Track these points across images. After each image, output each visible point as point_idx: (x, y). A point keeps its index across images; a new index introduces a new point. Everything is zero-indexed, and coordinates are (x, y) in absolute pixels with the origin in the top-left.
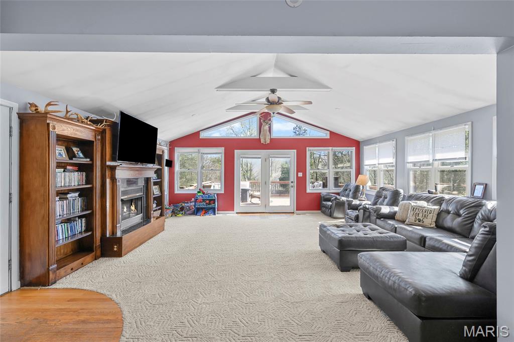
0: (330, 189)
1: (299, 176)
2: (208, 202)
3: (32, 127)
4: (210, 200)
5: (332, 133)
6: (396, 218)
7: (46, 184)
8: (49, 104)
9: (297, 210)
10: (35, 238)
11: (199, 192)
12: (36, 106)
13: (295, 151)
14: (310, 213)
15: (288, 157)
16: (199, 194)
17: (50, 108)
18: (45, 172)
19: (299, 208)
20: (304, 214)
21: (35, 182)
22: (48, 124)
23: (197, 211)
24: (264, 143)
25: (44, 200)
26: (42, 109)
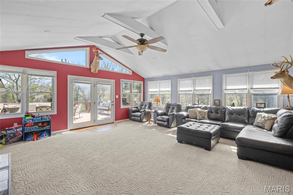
0: (132, 105)
1: (116, 97)
2: (40, 124)
4: (43, 123)
5: (133, 72)
6: (189, 117)
9: (115, 121)
11: (26, 116)
13: (114, 80)
14: (123, 121)
15: (110, 85)
16: (27, 118)
19: (116, 119)
20: (121, 122)
23: (25, 137)
24: (94, 73)
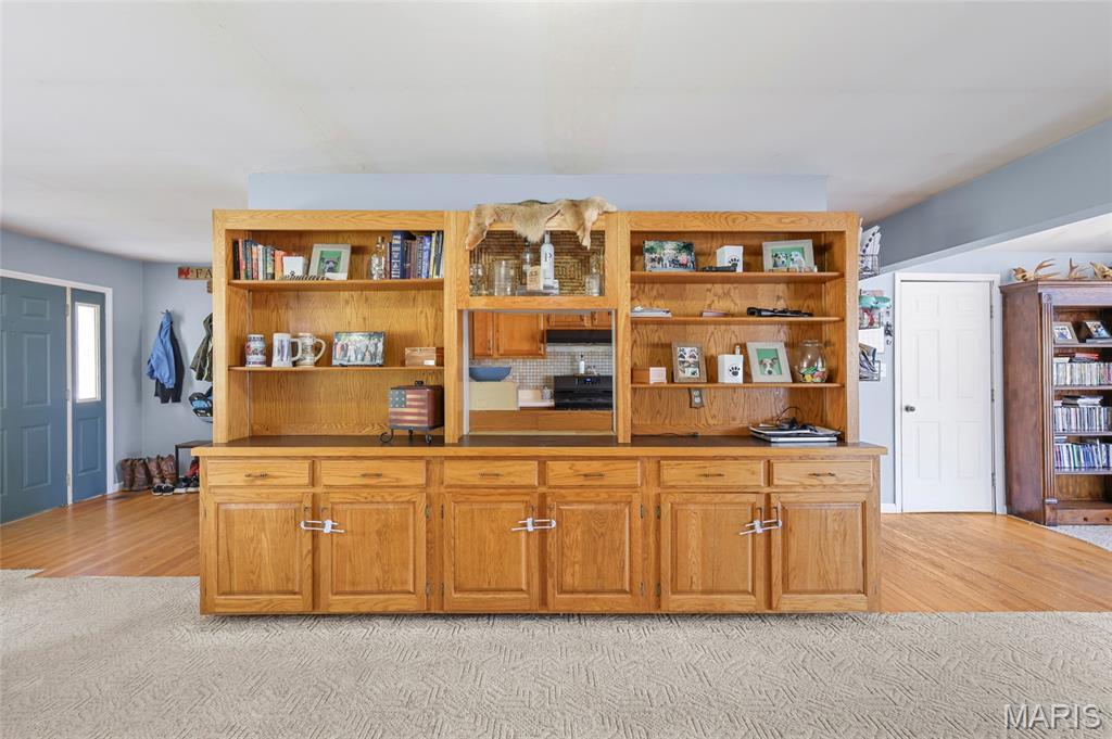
3: (1018, 302)
7: (1038, 380)
8: (1040, 267)
10: (1025, 452)
12: (1024, 271)
17: (1041, 273)
18: (1036, 361)
21: (1023, 377)
22: (1040, 295)
25: (1036, 402)
26: (1030, 275)
